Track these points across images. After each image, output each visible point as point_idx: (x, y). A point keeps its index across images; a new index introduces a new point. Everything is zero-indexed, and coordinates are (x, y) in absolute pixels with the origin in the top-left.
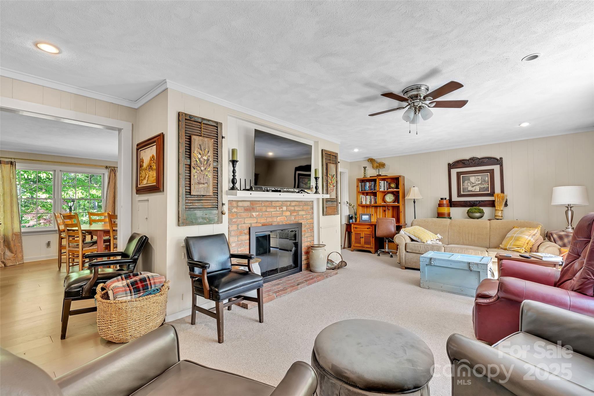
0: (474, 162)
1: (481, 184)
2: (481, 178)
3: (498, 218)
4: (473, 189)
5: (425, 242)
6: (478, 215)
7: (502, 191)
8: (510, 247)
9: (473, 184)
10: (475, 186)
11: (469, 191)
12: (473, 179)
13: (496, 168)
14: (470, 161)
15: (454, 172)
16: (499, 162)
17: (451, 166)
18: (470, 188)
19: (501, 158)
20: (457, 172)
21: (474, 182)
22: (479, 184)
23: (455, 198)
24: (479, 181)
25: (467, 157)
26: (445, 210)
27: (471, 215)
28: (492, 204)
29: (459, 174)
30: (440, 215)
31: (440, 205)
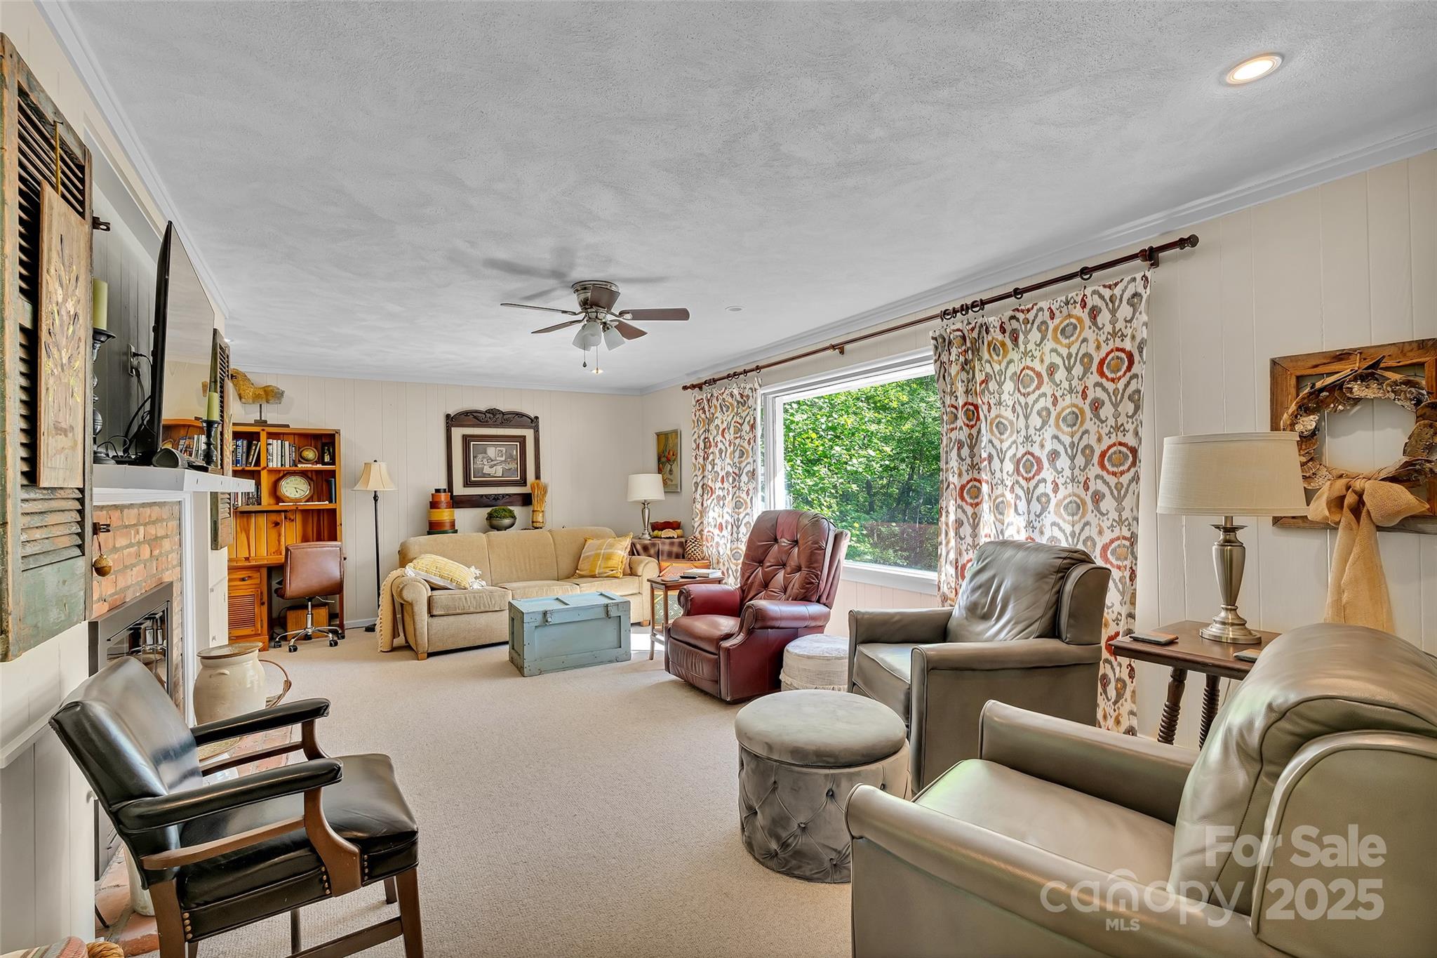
0: (493, 417)
1: (505, 461)
2: (506, 452)
3: (538, 525)
4: (492, 471)
5: (467, 586)
6: (507, 521)
7: (538, 477)
8: (601, 571)
9: (492, 461)
10: (495, 465)
11: (484, 475)
12: (491, 452)
13: (529, 434)
14: (488, 415)
15: (457, 433)
16: (533, 422)
17: (452, 421)
18: (487, 470)
19: (537, 418)
20: (463, 435)
21: (493, 458)
22: (502, 462)
23: (459, 490)
24: (502, 456)
25: (482, 406)
26: (444, 515)
27: (495, 522)
28: (526, 500)
29: (466, 440)
30: (434, 528)
31: (434, 505)
